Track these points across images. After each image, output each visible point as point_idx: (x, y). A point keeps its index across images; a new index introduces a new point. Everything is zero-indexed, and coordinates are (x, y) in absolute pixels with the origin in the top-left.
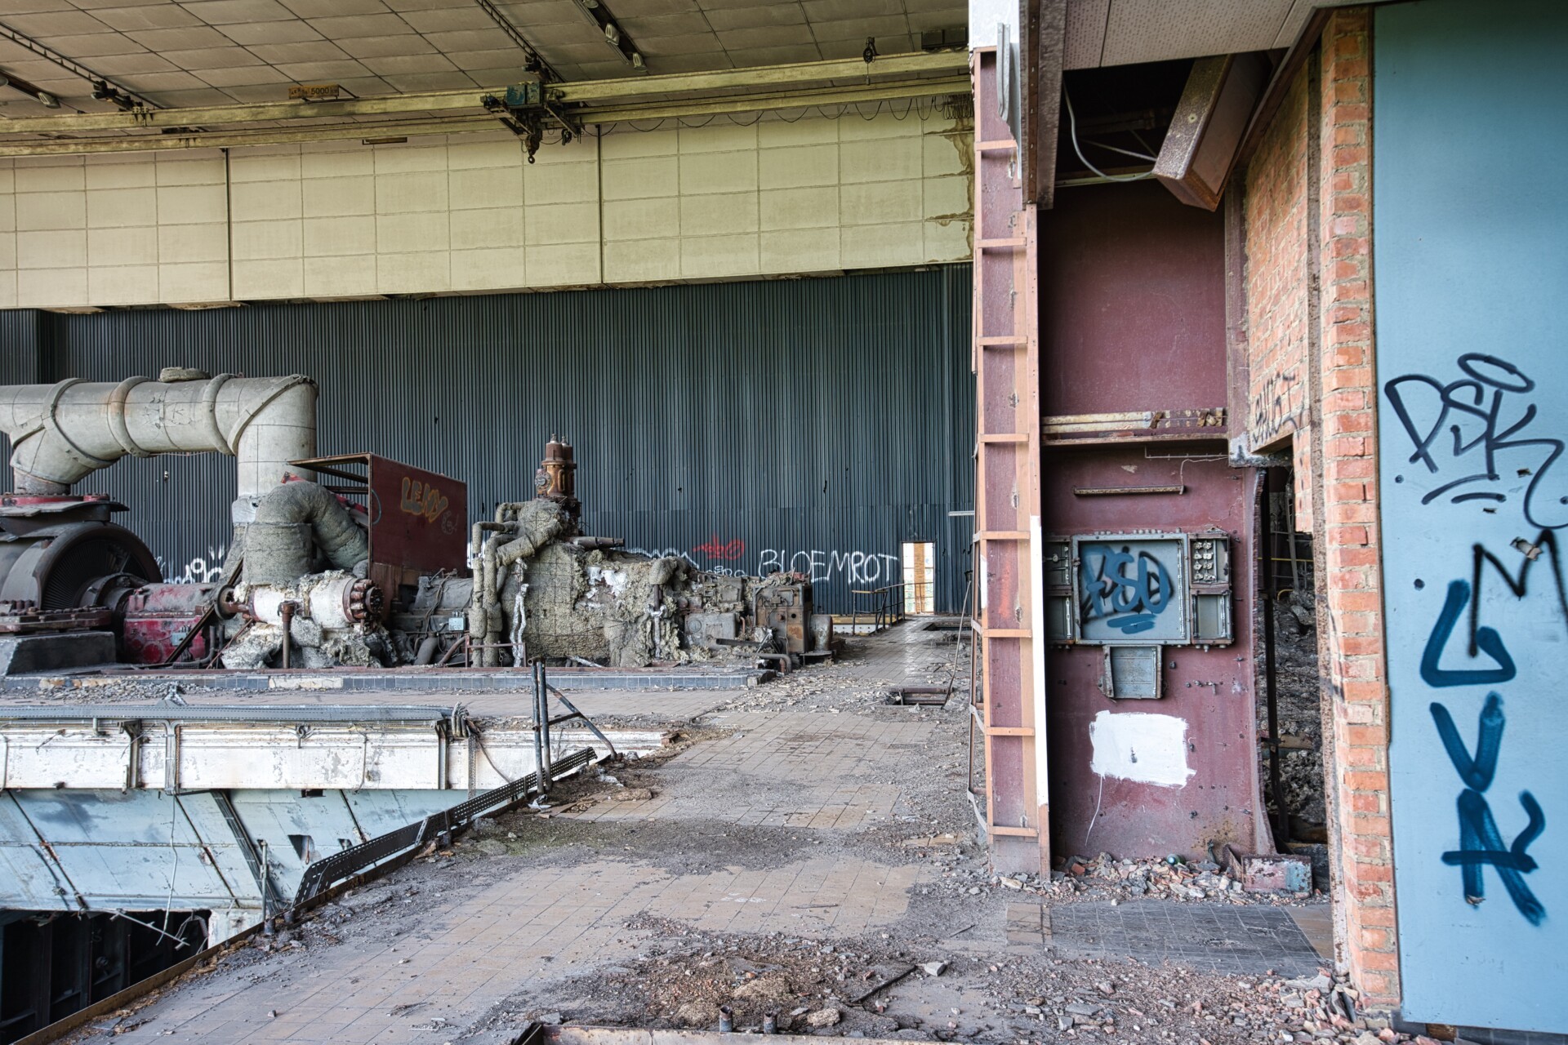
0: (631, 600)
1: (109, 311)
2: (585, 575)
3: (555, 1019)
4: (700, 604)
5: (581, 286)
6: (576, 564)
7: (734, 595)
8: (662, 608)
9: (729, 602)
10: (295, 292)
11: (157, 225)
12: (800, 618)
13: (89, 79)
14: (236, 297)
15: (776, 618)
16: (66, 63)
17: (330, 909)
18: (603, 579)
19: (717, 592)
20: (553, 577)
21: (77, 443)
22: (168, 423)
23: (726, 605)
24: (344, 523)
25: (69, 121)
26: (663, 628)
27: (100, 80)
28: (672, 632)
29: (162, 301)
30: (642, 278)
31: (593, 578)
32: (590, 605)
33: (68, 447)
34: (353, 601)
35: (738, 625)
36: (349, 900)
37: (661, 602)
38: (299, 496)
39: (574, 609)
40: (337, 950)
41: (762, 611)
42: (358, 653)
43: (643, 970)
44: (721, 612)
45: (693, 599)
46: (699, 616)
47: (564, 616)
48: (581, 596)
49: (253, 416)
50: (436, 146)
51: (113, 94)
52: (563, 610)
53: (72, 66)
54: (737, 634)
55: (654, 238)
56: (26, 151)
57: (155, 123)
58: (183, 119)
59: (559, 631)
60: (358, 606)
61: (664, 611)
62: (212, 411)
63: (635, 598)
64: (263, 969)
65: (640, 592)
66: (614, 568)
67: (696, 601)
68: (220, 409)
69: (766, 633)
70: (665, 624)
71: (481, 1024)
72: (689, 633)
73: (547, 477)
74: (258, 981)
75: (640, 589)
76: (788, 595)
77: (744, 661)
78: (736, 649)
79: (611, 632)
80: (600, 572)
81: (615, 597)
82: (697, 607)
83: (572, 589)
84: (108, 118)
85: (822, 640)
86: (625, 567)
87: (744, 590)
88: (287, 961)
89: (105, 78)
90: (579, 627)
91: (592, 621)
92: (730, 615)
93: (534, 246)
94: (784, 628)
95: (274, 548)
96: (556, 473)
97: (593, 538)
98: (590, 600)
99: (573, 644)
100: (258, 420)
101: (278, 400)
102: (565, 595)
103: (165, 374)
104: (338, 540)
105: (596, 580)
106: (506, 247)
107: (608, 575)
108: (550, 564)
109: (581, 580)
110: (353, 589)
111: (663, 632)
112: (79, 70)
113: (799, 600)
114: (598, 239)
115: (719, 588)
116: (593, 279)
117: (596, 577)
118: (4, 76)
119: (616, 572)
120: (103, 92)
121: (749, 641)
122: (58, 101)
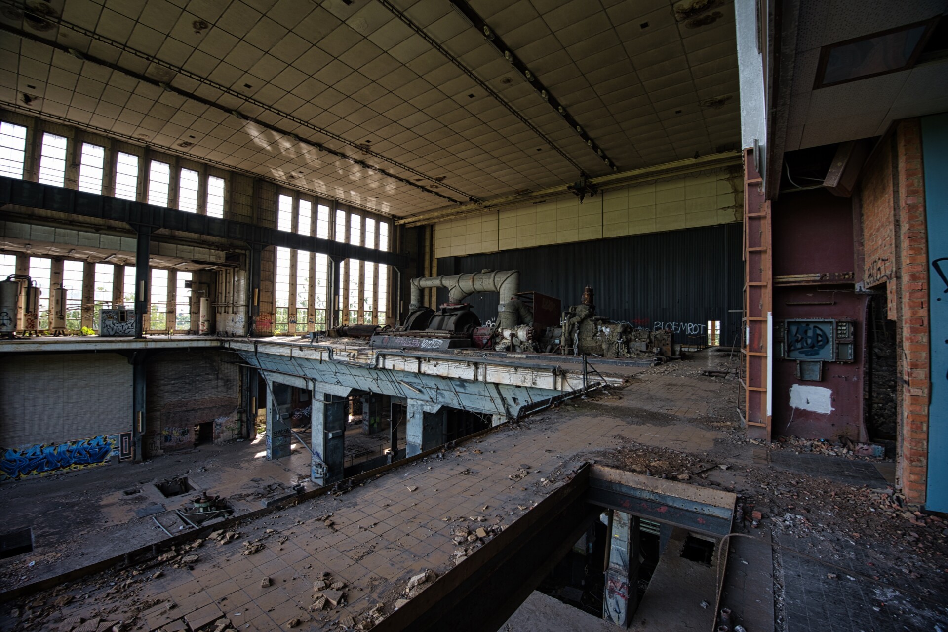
0: (611, 337)
1: (470, 256)
2: (597, 328)
3: (593, 462)
5: (596, 239)
6: (594, 325)
7: (646, 336)
10: (514, 247)
11: (482, 232)
12: (670, 345)
13: (468, 197)
14: (500, 250)
15: (661, 345)
16: (463, 194)
17: (526, 419)
18: (602, 330)
20: (586, 328)
21: (463, 290)
22: (484, 284)
23: (643, 340)
24: (527, 312)
25: (463, 208)
26: (622, 346)
27: (470, 197)
28: (625, 347)
29: (483, 252)
30: (615, 236)
31: (599, 329)
32: (598, 338)
33: (461, 291)
34: (529, 333)
35: (647, 347)
36: (532, 418)
37: (621, 337)
38: (515, 304)
39: (593, 339)
40: (529, 431)
41: (656, 342)
42: (530, 348)
43: (620, 452)
44: (641, 342)
46: (634, 343)
47: (590, 341)
48: (595, 335)
50: (554, 202)
51: (473, 200)
52: (589, 339)
53: (465, 194)
54: (647, 349)
55: (620, 223)
56: (454, 217)
57: (482, 206)
58: (489, 203)
59: (588, 345)
60: (530, 335)
61: (622, 341)
62: (494, 281)
63: (613, 336)
64: (511, 433)
65: (614, 334)
67: (633, 338)
68: (496, 280)
69: (657, 349)
71: (570, 459)
72: (630, 348)
74: (509, 436)
76: (665, 337)
77: (649, 358)
78: (646, 354)
79: (604, 346)
80: (601, 328)
81: (606, 335)
82: (633, 340)
83: (592, 333)
84: (472, 206)
85: (678, 353)
86: (609, 326)
87: (650, 335)
88: (516, 432)
89: (472, 196)
90: (594, 344)
91: (599, 343)
92: (645, 343)
93: (582, 228)
94: (664, 348)
95: (509, 318)
98: (598, 336)
99: (592, 349)
100: (505, 283)
101: (510, 277)
102: (590, 334)
103: (483, 271)
104: (525, 316)
106: (573, 229)
107: (604, 328)
109: (595, 330)
110: (529, 330)
113: (670, 339)
114: (601, 224)
115: (641, 334)
116: (600, 237)
118: (450, 199)
119: (607, 328)
120: (471, 200)
121: (651, 352)
122: (461, 203)
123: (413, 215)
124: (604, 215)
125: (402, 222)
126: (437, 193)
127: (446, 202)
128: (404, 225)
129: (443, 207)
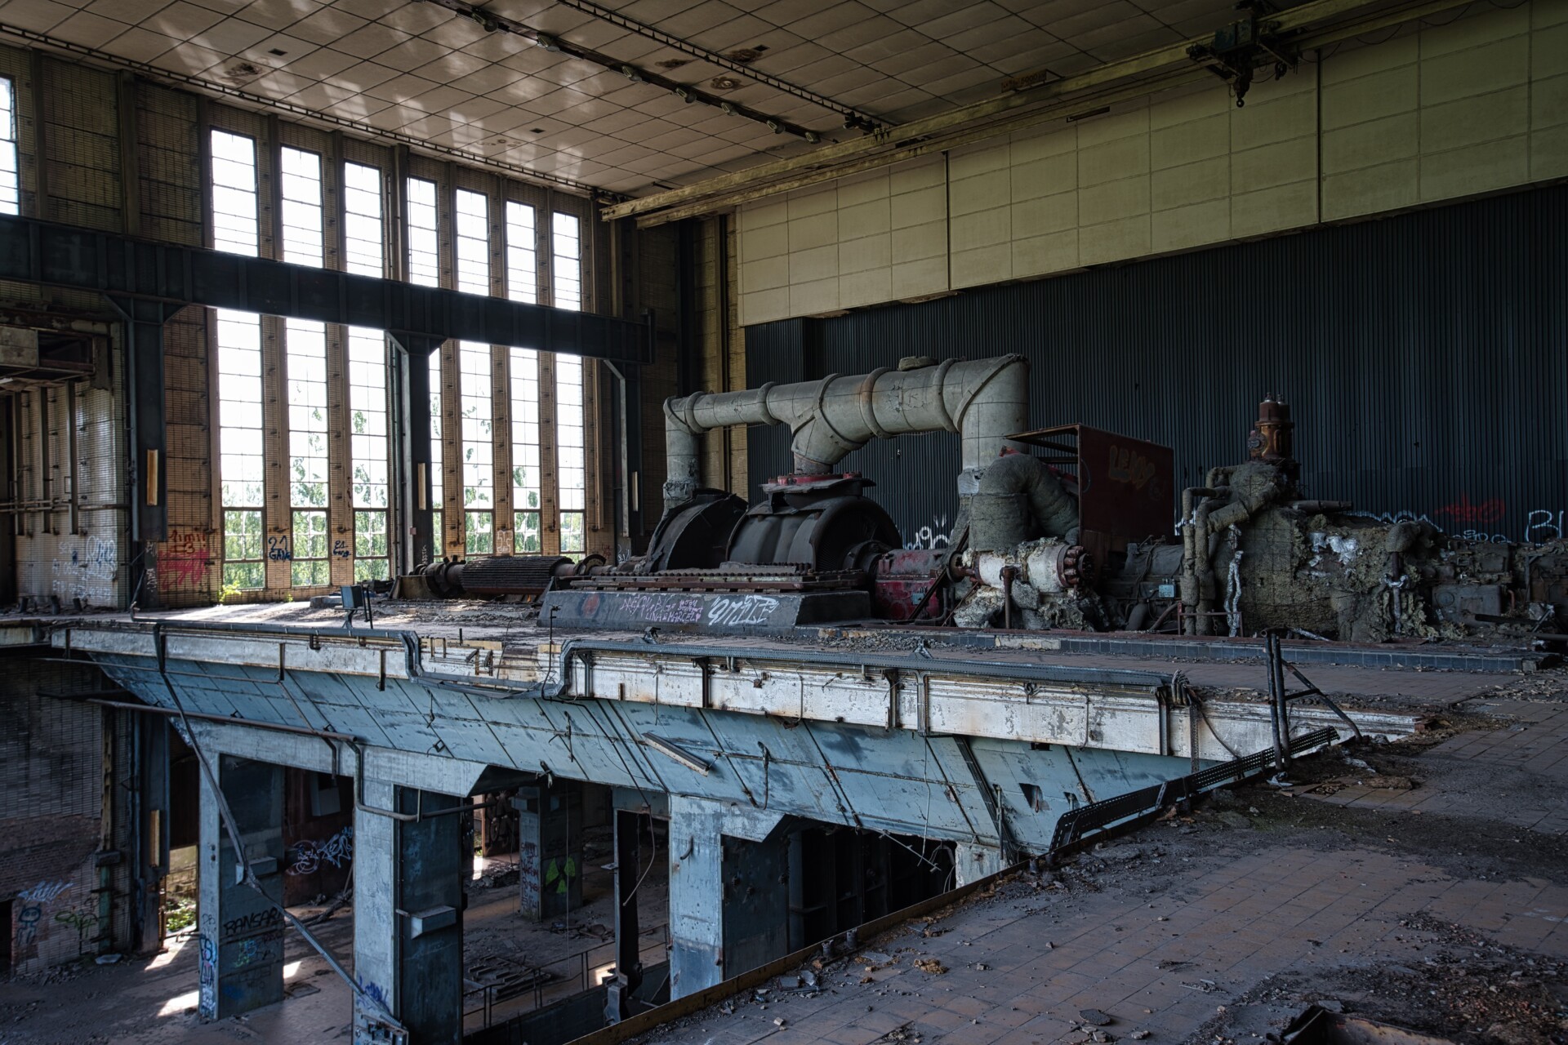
0: (1363, 569)
1: (855, 312)
2: (1307, 541)
3: (1337, 1008)
4: (1452, 574)
5: (1295, 229)
6: (1296, 530)
7: (1498, 564)
8: (1403, 578)
9: (1492, 573)
10: (1004, 276)
11: (891, 231)
13: (842, 112)
14: (954, 287)
15: (1560, 593)
16: (825, 102)
17: (1084, 858)
18: (1329, 546)
19: (1474, 561)
20: (1270, 543)
21: (838, 429)
22: (906, 408)
23: (1488, 576)
24: (1056, 493)
25: (827, 152)
26: (1404, 600)
27: (849, 111)
28: (1416, 605)
29: (894, 298)
30: (1368, 211)
31: (1316, 545)
32: (1313, 573)
33: (832, 433)
34: (1066, 567)
35: (1504, 600)
36: (1101, 853)
37: (1401, 571)
38: (1016, 468)
39: (1295, 577)
40: (1095, 897)
41: (1539, 584)
42: (1073, 617)
43: (1432, 975)
44: (1480, 584)
45: (1442, 568)
46: (1451, 588)
47: (1284, 585)
48: (1303, 564)
49: (974, 396)
50: (1138, 109)
51: (859, 121)
52: (1281, 579)
53: (829, 104)
54: (1503, 609)
55: (1384, 163)
56: (796, 185)
57: (891, 139)
58: (912, 131)
59: (1278, 601)
60: (1071, 572)
61: (1405, 581)
62: (941, 394)
63: (1368, 566)
64: (1036, 902)
65: (1374, 561)
66: (1341, 534)
67: (1447, 570)
68: (947, 391)
69: (1545, 610)
70: (1407, 596)
71: (1253, 995)
72: (1438, 607)
73: (1261, 438)
74: (1031, 913)
75: (1374, 557)
77: (1515, 641)
78: (1502, 626)
79: (1338, 603)
80: (1325, 539)
81: (1343, 565)
82: (1448, 577)
83: (1292, 556)
84: (857, 143)
86: (1355, 532)
87: (1511, 558)
88: (1054, 899)
89: (853, 109)
90: (1301, 597)
91: (1317, 591)
92: (1494, 587)
93: (1243, 194)
95: (996, 517)
96: (1271, 434)
97: (1316, 502)
98: (1314, 569)
99: (1294, 615)
100: (978, 399)
101: (996, 378)
102: (1285, 563)
103: (902, 364)
104: (1051, 509)
105: (1320, 547)
106: (1210, 201)
107: (1334, 541)
108: (1267, 530)
109: (1302, 547)
110: (1066, 556)
111: (1404, 605)
112: (834, 106)
114: (1315, 175)
115: (1478, 556)
116: (1308, 219)
117: (1319, 544)
118: (781, 124)
119: (1344, 538)
120: (852, 121)
121: (1522, 619)
122: (819, 136)
123: (661, 185)
124: (1324, 141)
125: (624, 209)
126: (737, 108)
127: (767, 136)
128: (629, 221)
129: (758, 152)
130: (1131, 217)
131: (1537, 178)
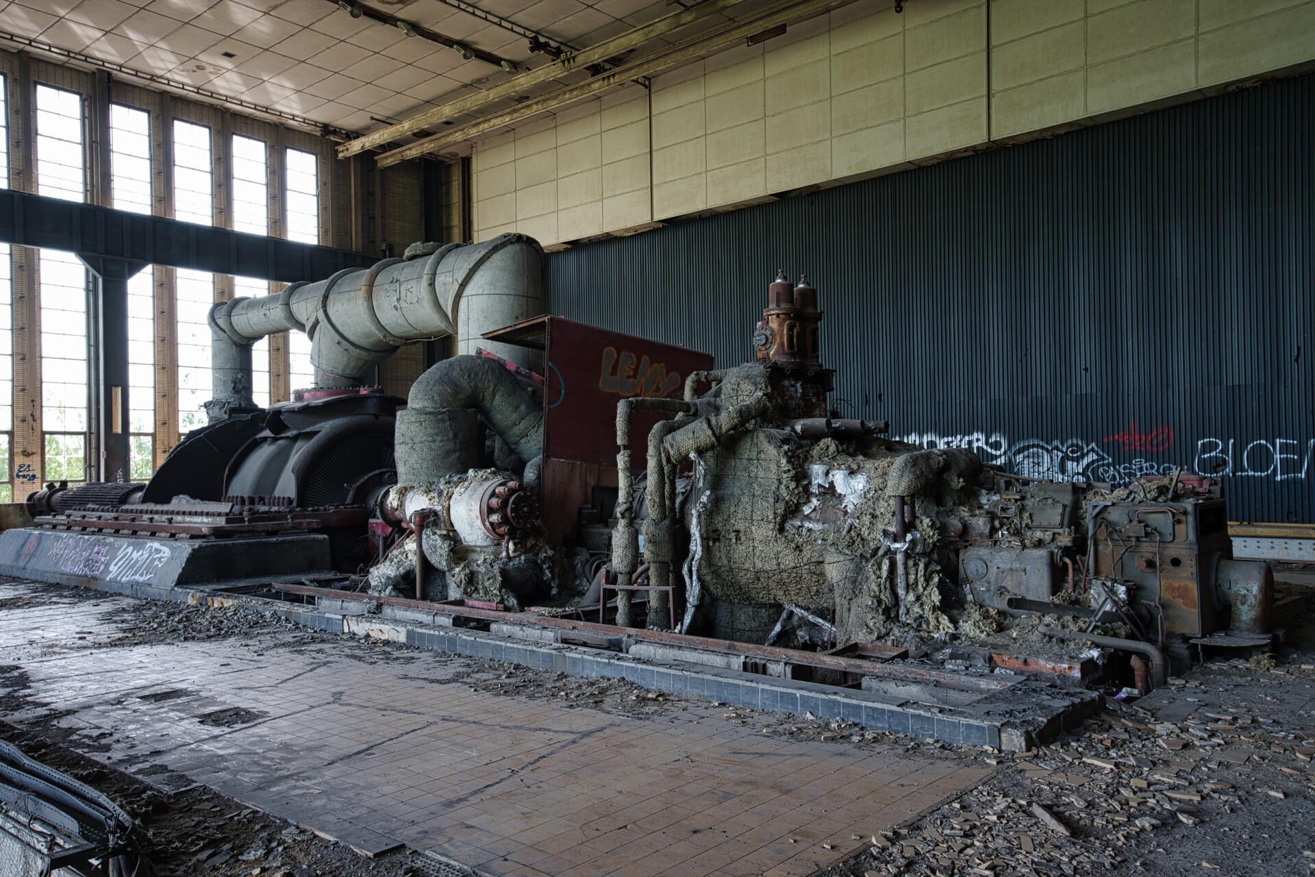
0: (866, 519)
1: (575, 245)
2: (802, 477)
4: (987, 531)
6: (784, 461)
7: (1054, 515)
8: (909, 537)
9: (1045, 529)
10: (698, 205)
11: (602, 165)
12: (1190, 567)
13: (524, 35)
14: (656, 218)
15: (1136, 566)
16: (504, 23)
18: (832, 484)
19: (1022, 510)
20: (752, 480)
21: (345, 334)
22: (403, 304)
23: (1039, 534)
25: (523, 81)
26: (912, 571)
27: (533, 35)
28: (928, 580)
29: (605, 231)
31: (815, 482)
32: (807, 524)
33: (337, 338)
34: (491, 511)
35: (1057, 576)
37: (908, 527)
39: (781, 530)
41: (1107, 549)
42: (487, 584)
44: (1024, 547)
45: (974, 521)
46: (983, 552)
47: (766, 542)
48: (793, 510)
49: (463, 285)
50: (819, 35)
51: (545, 46)
52: (763, 531)
53: (509, 26)
54: (1056, 588)
55: (1052, 76)
56: (508, 119)
57: (576, 65)
58: (595, 55)
59: (759, 565)
60: (495, 518)
61: (913, 542)
62: (432, 284)
63: (874, 516)
65: (882, 508)
66: (849, 467)
67: (980, 524)
68: (439, 280)
69: (1112, 592)
70: (916, 565)
72: (967, 580)
73: (768, 333)
75: (882, 502)
76: (1162, 521)
77: (1056, 649)
78: (1047, 619)
79: (834, 571)
80: (827, 474)
81: (846, 513)
82: (981, 535)
83: (777, 500)
84: (547, 71)
86: (869, 465)
87: (1076, 508)
89: (537, 32)
90: (789, 560)
91: (807, 552)
92: (1042, 553)
93: (915, 115)
94: (1158, 586)
96: (781, 325)
97: (823, 421)
98: (808, 517)
99: (781, 583)
100: (469, 290)
101: (487, 264)
102: (766, 510)
103: (407, 253)
105: (820, 486)
106: (886, 123)
107: (838, 477)
108: (750, 460)
109: (793, 485)
110: (493, 494)
111: (912, 578)
112: (515, 28)
113: (1188, 531)
114: (985, 92)
115: (1029, 503)
117: (820, 481)
118: (469, 50)
119: (852, 473)
120: (536, 45)
121: (1077, 606)
122: (516, 66)
123: (387, 122)
125: (356, 146)
127: (476, 69)
128: (367, 157)
129: (465, 86)
130: (813, 143)
131: (1204, 84)
